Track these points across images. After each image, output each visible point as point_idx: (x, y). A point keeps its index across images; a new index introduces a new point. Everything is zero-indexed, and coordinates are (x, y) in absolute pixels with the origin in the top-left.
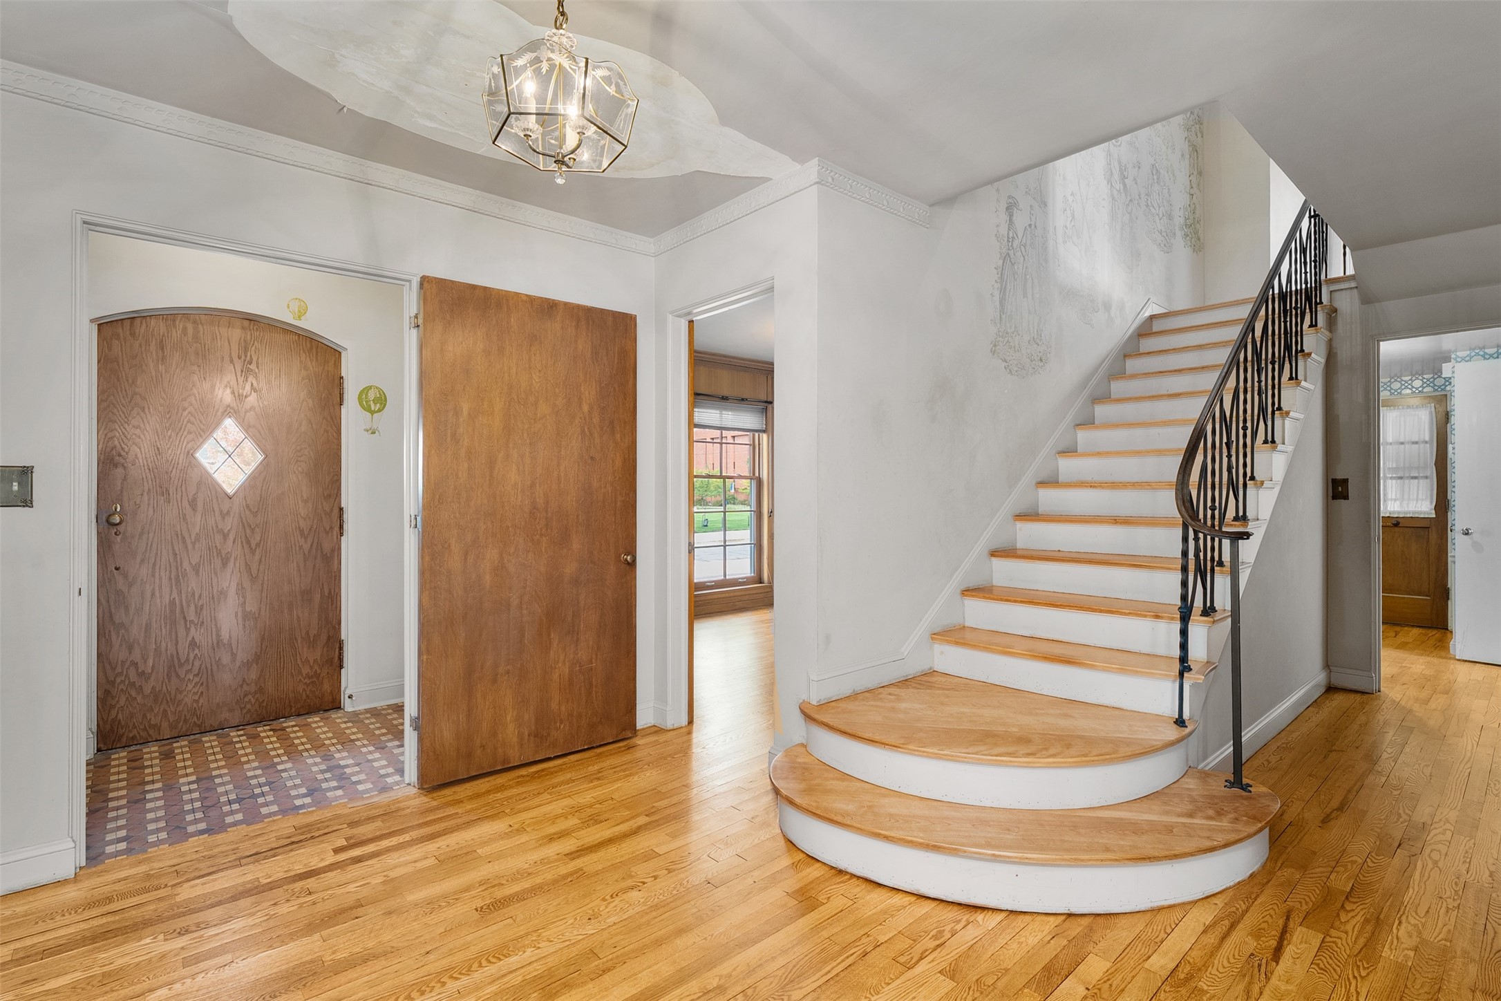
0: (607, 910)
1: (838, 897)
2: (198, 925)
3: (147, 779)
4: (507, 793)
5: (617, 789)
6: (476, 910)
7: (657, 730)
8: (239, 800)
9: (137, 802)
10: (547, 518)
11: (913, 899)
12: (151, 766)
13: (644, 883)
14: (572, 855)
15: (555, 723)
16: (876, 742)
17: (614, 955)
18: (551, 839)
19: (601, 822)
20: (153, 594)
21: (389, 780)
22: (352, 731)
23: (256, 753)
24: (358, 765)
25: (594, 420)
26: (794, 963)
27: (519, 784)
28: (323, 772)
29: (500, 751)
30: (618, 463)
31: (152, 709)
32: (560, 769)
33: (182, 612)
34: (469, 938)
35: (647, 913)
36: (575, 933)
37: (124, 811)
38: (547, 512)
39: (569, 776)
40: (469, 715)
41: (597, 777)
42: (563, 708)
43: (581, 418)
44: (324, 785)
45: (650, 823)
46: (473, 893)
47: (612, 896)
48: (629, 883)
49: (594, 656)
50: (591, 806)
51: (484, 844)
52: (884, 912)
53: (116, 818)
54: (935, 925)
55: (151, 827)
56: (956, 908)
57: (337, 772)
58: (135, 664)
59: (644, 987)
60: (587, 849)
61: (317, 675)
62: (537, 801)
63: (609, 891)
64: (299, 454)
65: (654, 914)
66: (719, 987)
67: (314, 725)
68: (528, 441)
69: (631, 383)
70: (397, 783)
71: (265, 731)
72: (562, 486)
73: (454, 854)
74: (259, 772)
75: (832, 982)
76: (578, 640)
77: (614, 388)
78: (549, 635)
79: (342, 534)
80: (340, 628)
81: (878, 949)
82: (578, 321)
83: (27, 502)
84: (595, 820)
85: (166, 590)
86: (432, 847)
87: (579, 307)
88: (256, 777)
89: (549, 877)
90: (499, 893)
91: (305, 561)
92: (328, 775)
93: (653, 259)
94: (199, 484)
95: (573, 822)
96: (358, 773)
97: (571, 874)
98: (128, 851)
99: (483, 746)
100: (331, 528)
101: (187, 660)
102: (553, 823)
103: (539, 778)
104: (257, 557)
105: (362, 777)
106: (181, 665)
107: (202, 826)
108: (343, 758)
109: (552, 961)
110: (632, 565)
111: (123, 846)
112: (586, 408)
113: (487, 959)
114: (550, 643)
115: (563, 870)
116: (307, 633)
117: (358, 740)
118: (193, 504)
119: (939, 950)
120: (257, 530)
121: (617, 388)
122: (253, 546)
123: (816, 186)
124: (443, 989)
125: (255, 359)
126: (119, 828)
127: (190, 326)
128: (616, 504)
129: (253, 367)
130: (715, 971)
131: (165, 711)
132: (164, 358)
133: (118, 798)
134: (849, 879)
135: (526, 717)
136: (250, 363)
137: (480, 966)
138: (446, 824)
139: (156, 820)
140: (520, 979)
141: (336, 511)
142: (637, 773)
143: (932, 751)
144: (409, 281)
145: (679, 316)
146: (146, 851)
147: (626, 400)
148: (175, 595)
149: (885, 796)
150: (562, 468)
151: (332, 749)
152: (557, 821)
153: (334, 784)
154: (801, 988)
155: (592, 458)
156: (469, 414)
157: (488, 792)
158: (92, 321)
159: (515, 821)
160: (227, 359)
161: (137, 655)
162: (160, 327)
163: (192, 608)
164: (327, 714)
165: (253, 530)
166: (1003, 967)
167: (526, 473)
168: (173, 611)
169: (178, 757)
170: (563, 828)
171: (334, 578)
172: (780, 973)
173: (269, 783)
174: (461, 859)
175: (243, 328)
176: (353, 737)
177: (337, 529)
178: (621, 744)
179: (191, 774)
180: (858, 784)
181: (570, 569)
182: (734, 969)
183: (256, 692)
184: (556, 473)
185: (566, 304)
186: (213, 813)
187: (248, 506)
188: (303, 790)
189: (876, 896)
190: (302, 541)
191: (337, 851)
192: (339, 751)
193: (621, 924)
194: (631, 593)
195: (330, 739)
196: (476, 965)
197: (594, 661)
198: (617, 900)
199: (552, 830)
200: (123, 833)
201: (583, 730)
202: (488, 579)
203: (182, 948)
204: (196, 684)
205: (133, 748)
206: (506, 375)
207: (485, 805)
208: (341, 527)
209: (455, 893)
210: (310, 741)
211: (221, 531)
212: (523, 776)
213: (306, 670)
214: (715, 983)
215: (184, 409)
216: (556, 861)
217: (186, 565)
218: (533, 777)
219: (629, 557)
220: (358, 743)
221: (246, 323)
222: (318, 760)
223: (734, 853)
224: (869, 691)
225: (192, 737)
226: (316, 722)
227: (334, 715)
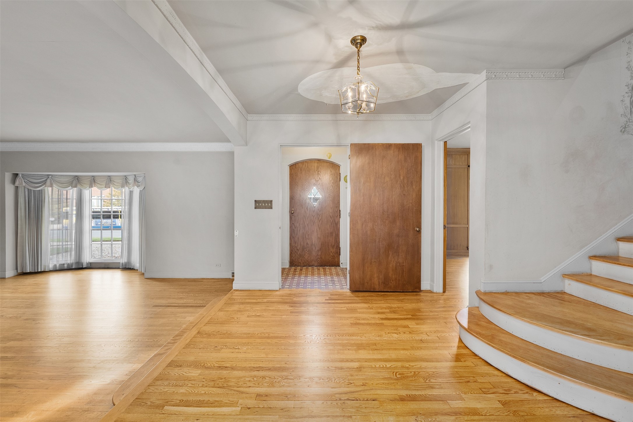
0: (385, 336)
1: (470, 362)
2: (295, 306)
3: (296, 274)
4: (372, 298)
5: (406, 306)
6: (351, 323)
7: (430, 292)
8: (311, 283)
9: (293, 278)
10: (388, 214)
11: (504, 375)
12: (298, 272)
13: (400, 333)
14: (382, 319)
15: (390, 281)
16: (501, 311)
17: (381, 347)
18: (379, 313)
19: (396, 313)
20: (299, 231)
21: (344, 287)
22: (340, 273)
23: (318, 273)
24: (338, 281)
25: (405, 182)
26: (437, 373)
27: (377, 296)
28: (330, 281)
29: (373, 285)
30: (414, 196)
31: (299, 258)
32: (391, 296)
33: (305, 235)
34: (346, 329)
35: (396, 341)
36: (373, 338)
37: (290, 280)
38: (388, 212)
39: (393, 298)
40: (363, 273)
41: (402, 301)
42: (393, 277)
43: (400, 181)
44: (329, 284)
45: (411, 318)
46: (352, 319)
47: (388, 333)
48: (396, 331)
49: (405, 261)
50: (395, 308)
51: (360, 309)
52: (487, 374)
53: (289, 281)
54: (509, 387)
55: (294, 284)
56: (524, 386)
57: (333, 282)
58: (296, 247)
59: (385, 358)
60: (388, 319)
61: (334, 256)
62: (380, 302)
63: (388, 331)
64: (330, 195)
65: (398, 342)
66: (407, 367)
67: (332, 269)
68: (382, 190)
69: (419, 168)
70: (345, 288)
71: (321, 269)
72: (393, 204)
73: (351, 309)
74: (317, 278)
75: (448, 383)
76: (399, 255)
77: (413, 170)
78: (389, 252)
79: (340, 218)
80: (340, 244)
81: (475, 383)
82: (399, 149)
83: (271, 208)
84: (394, 312)
85: (302, 229)
86: (347, 305)
87: (399, 144)
88: (316, 279)
89: (373, 322)
90: (358, 321)
91: (331, 224)
92: (331, 282)
93: (431, 121)
94: (308, 204)
95: (388, 310)
96: (338, 283)
97: (379, 324)
98: (289, 288)
99: (367, 282)
100: (337, 216)
101: (306, 247)
102: (381, 309)
103: (384, 296)
104: (320, 223)
105: (338, 284)
106: (305, 249)
107: (302, 287)
108: (336, 278)
109: (364, 342)
110: (419, 232)
111: (288, 287)
112: (402, 178)
113: (348, 335)
114: (389, 255)
115: (378, 322)
116: (332, 244)
117: (341, 275)
118: (307, 208)
119: (504, 394)
120: (320, 216)
121: (414, 170)
122: (320, 220)
123: (486, 81)
124: (335, 337)
125: (320, 170)
126: (289, 283)
127: (306, 164)
128: (413, 210)
129: (319, 173)
130: (409, 363)
131: (302, 259)
132: (301, 172)
133: (290, 277)
134: (479, 359)
135: (381, 277)
136: (319, 172)
137: (346, 336)
138: (353, 301)
139: (295, 283)
140: (354, 342)
141: (339, 211)
142: (415, 303)
143: (526, 320)
144: (348, 145)
145: (440, 141)
146: (291, 289)
147: (417, 174)
148: (304, 231)
149: (504, 333)
150: (393, 198)
151: (334, 276)
152: (383, 309)
153: (331, 284)
154: (436, 380)
155: (404, 195)
156: (363, 183)
157: (367, 296)
158: (288, 166)
159: (371, 305)
160: (314, 171)
161: (296, 245)
162: (300, 165)
163: (307, 234)
164: (336, 267)
165: (319, 216)
166: (533, 413)
167: (381, 200)
168: (303, 235)
169: (303, 271)
170: (384, 311)
171: (338, 230)
172: (431, 373)
173: (318, 281)
174: (353, 311)
175: (317, 163)
176: (340, 274)
177: (339, 216)
178: (415, 293)
179: (304, 275)
180: (494, 326)
181: (396, 231)
182: (415, 365)
183: (320, 258)
184: (391, 200)
185: (395, 144)
186: (305, 284)
187: (318, 209)
188: (324, 284)
189: (487, 368)
190: (331, 219)
191: (326, 300)
192: (335, 277)
193: (387, 341)
194: (419, 242)
195: (334, 273)
196: (345, 335)
197: (404, 263)
198: (389, 334)
199: (380, 311)
200: (289, 284)
201: (400, 285)
202: (369, 232)
203: (291, 309)
204: (308, 254)
205: (296, 267)
206: (375, 170)
207: (365, 299)
208: (340, 216)
209: (348, 318)
210: (330, 273)
211: (313, 216)
212: (379, 295)
213: (331, 254)
214: (407, 366)
215: (305, 185)
216: (377, 319)
217: (306, 224)
218: (382, 295)
219: (418, 229)
220: (340, 276)
221: (318, 161)
222: (330, 278)
223: (436, 335)
224: (516, 293)
225: (307, 267)
226: (333, 269)
227: (338, 268)
